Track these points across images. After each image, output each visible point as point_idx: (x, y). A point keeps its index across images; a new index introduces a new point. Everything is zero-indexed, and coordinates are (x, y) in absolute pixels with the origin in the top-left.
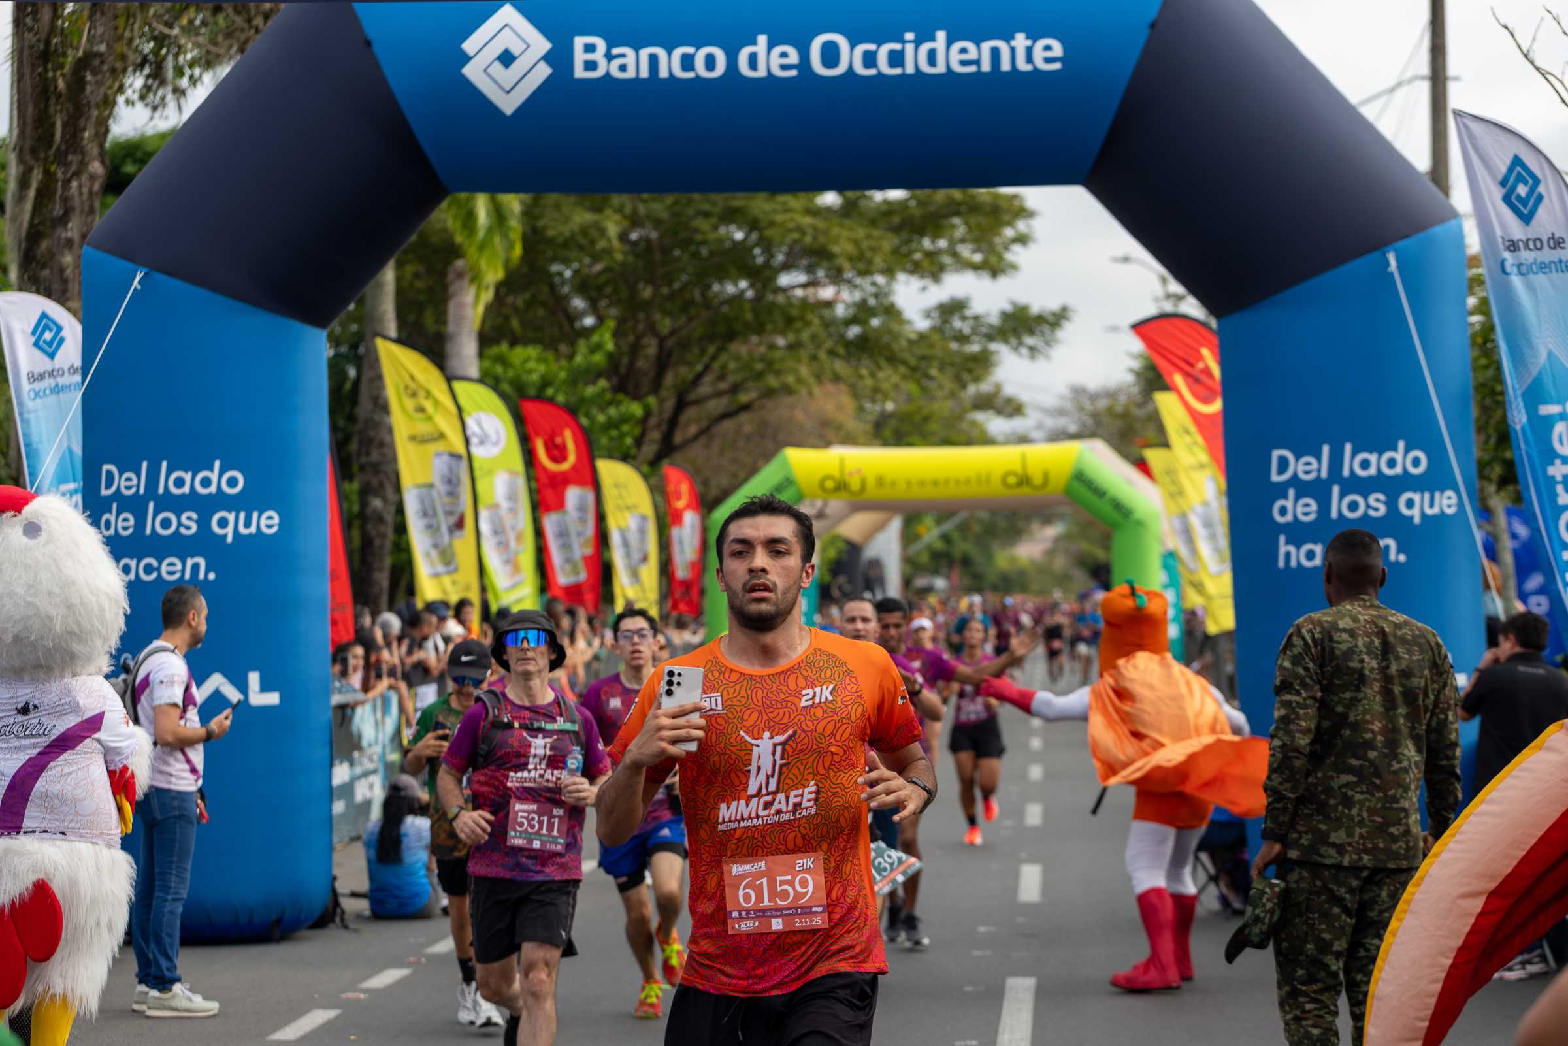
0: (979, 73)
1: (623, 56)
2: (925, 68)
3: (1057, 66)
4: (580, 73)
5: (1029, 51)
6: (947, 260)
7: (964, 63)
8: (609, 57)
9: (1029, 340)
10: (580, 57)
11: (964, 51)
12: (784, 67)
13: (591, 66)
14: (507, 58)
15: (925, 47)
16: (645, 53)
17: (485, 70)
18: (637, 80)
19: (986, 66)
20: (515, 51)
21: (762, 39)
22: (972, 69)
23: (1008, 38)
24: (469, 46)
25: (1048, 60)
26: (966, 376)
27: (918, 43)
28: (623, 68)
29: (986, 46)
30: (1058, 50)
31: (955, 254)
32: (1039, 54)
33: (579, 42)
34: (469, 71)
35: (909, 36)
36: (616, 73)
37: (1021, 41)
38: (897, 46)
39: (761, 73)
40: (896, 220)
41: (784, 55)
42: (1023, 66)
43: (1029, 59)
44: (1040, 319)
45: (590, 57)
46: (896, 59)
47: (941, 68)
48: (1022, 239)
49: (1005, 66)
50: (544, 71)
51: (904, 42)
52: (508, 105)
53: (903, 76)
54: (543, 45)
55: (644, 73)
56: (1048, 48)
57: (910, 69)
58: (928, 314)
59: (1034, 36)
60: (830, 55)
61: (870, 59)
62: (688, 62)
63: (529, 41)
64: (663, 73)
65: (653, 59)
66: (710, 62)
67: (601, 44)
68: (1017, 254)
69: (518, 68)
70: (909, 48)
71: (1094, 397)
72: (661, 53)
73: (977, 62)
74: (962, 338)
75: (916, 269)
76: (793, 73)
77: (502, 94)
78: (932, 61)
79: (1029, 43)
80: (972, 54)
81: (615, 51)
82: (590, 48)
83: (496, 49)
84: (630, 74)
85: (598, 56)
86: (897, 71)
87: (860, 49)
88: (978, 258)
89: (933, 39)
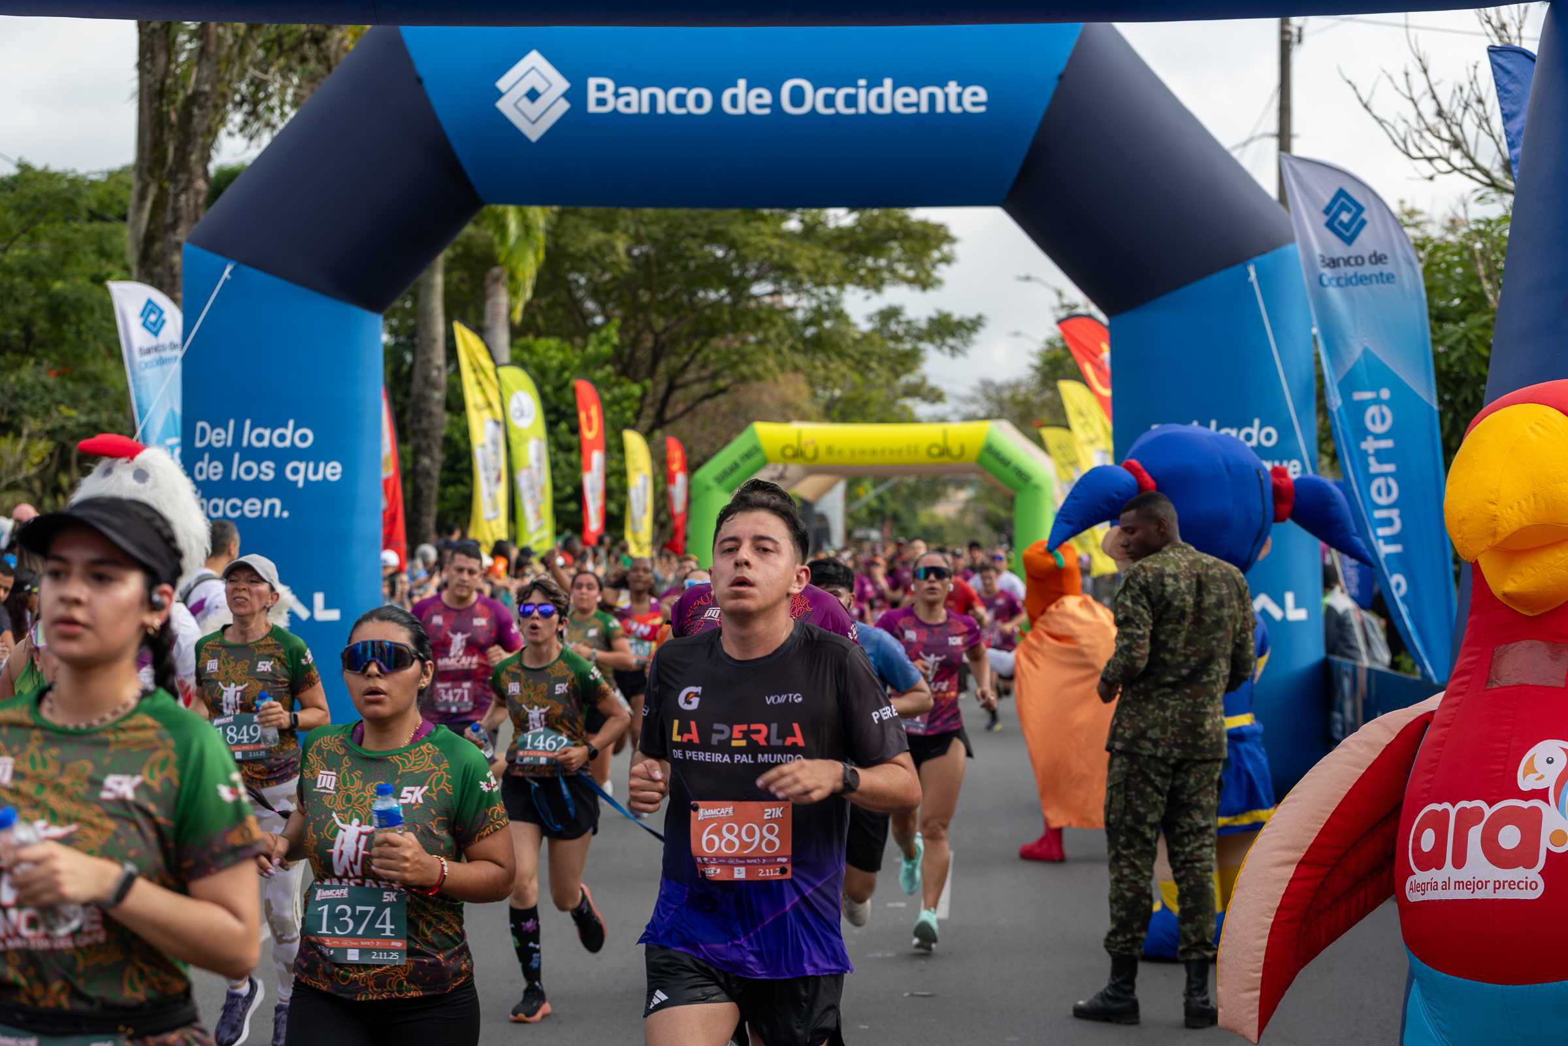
0: (918, 114)
1: (628, 94)
2: (875, 109)
3: (982, 109)
4: (592, 108)
5: (960, 96)
6: (886, 275)
7: (906, 105)
8: (617, 95)
9: (951, 341)
10: (593, 95)
11: (906, 95)
12: (759, 106)
13: (601, 102)
14: (533, 95)
15: (875, 92)
16: (646, 92)
17: (515, 105)
18: (639, 115)
19: (924, 108)
20: (540, 89)
21: (742, 83)
22: (913, 110)
23: (943, 85)
24: (502, 84)
25: (975, 104)
26: (899, 368)
27: (869, 88)
28: (628, 104)
29: (925, 92)
30: (983, 96)
31: (893, 271)
32: (967, 99)
33: (592, 82)
34: (503, 105)
35: (862, 82)
36: (622, 109)
37: (953, 88)
38: (852, 91)
39: (741, 110)
40: (846, 243)
41: (759, 96)
42: (954, 108)
43: (960, 102)
44: (960, 324)
45: (601, 95)
46: (851, 101)
47: (887, 110)
48: (947, 260)
49: (940, 108)
50: (563, 106)
51: (857, 87)
52: (534, 133)
53: (857, 115)
54: (562, 85)
55: (645, 109)
56: (975, 94)
57: (862, 109)
58: (870, 318)
59: (964, 84)
60: (797, 97)
61: (829, 101)
62: (681, 101)
63: (552, 80)
64: (661, 110)
65: (653, 98)
66: (699, 101)
67: (610, 85)
68: (942, 272)
69: (542, 103)
70: (862, 93)
71: (1000, 389)
72: (659, 92)
73: (917, 105)
74: (897, 338)
75: (861, 282)
76: (767, 111)
77: (529, 124)
78: (880, 101)
79: (959, 89)
80: (913, 98)
81: (622, 90)
82: (601, 88)
83: (524, 87)
84: (634, 110)
85: (608, 94)
86: (852, 111)
87: (822, 92)
88: (911, 274)
89: (881, 85)
